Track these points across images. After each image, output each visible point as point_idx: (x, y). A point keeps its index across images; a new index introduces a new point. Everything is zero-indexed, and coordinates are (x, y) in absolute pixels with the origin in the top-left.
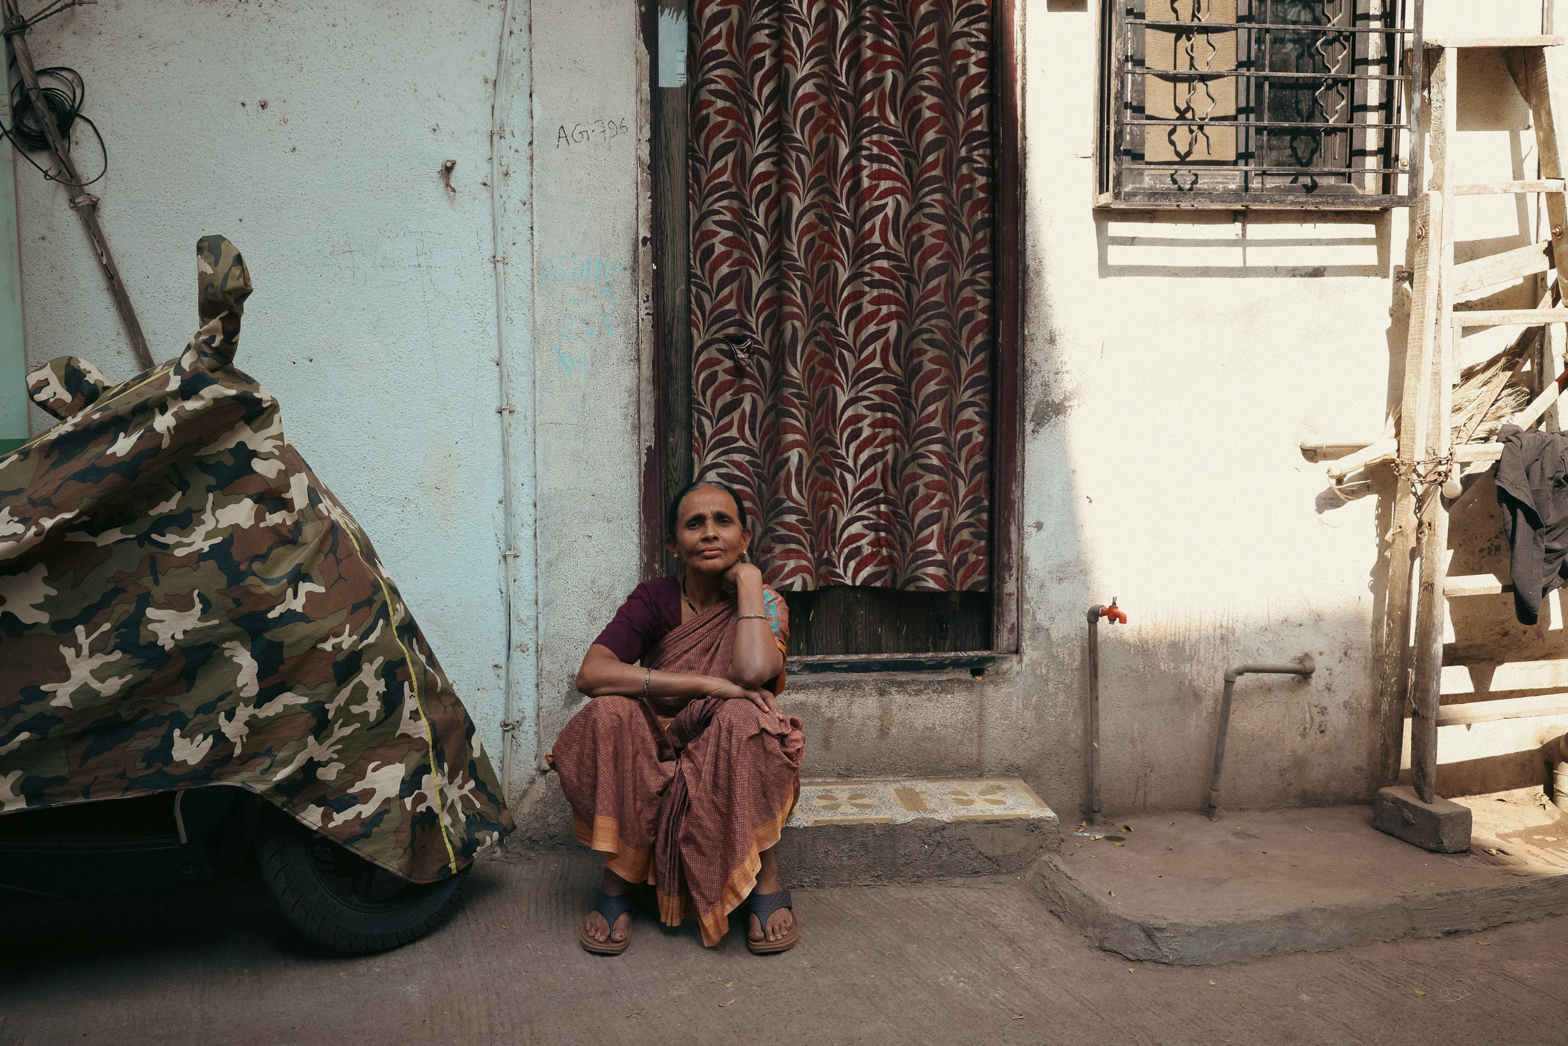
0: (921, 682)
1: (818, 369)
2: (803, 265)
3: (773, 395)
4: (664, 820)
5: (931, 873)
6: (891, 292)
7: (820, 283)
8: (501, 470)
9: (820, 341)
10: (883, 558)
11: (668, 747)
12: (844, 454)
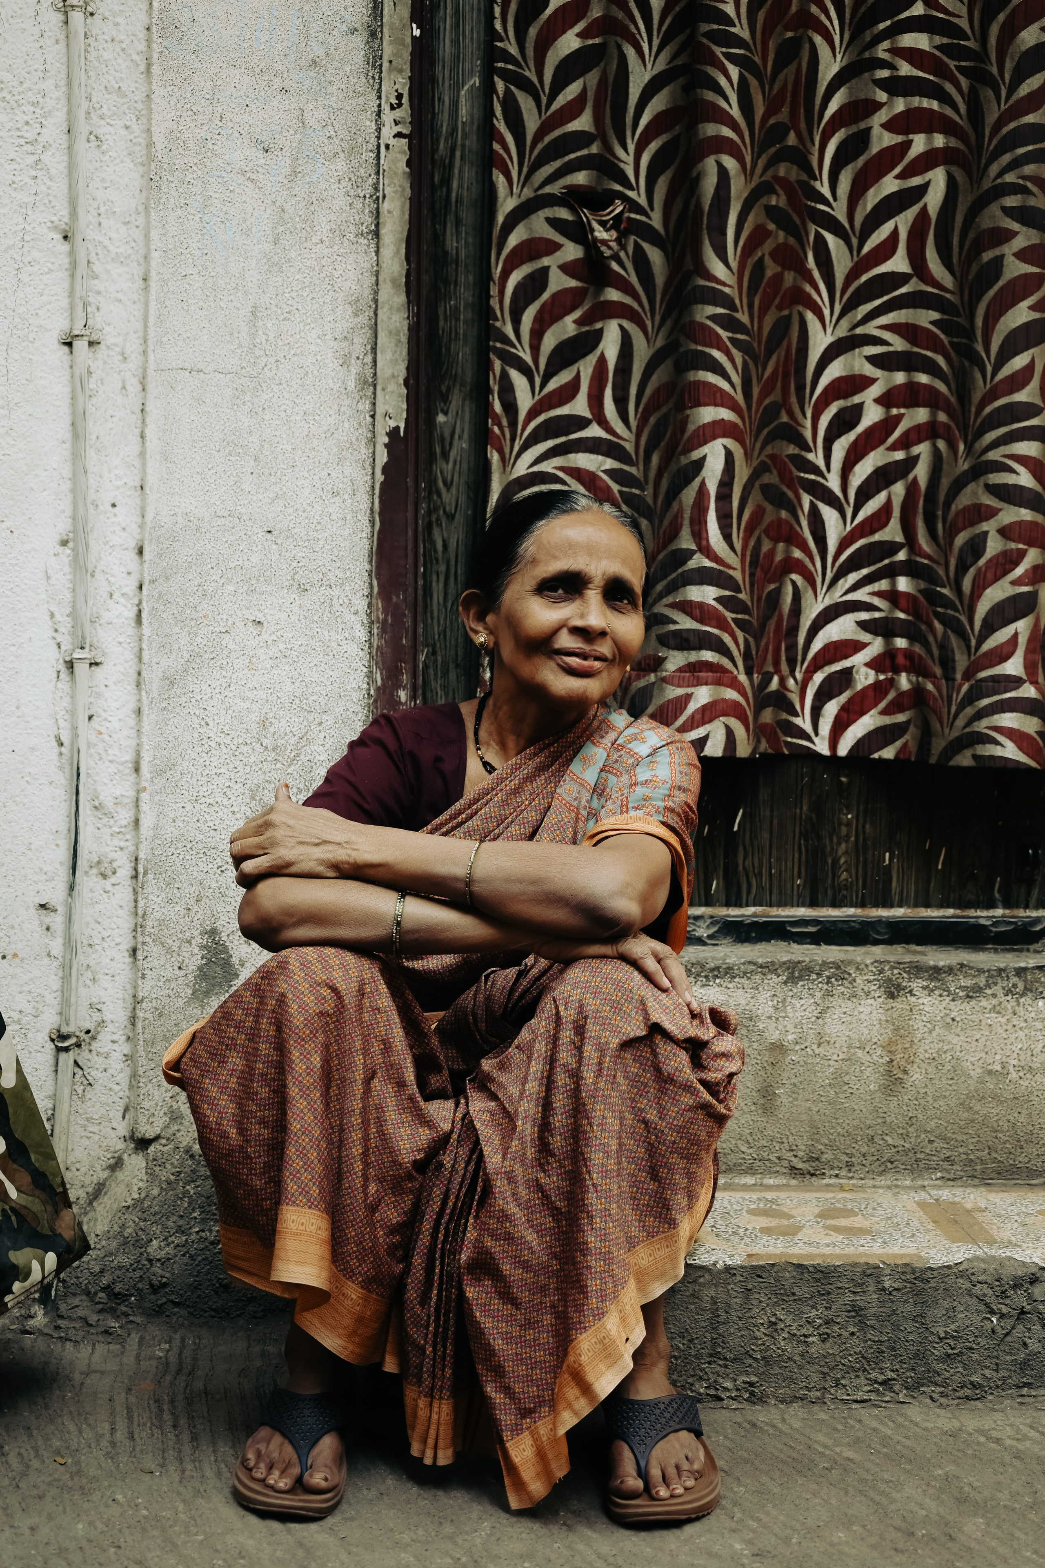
0: (981, 971)
1: (771, 269)
2: (745, 34)
3: (669, 323)
4: (427, 1226)
5: (1004, 1379)
6: (935, 105)
7: (781, 77)
8: (67, 472)
9: (776, 207)
10: (902, 695)
11: (438, 1069)
12: (821, 462)
